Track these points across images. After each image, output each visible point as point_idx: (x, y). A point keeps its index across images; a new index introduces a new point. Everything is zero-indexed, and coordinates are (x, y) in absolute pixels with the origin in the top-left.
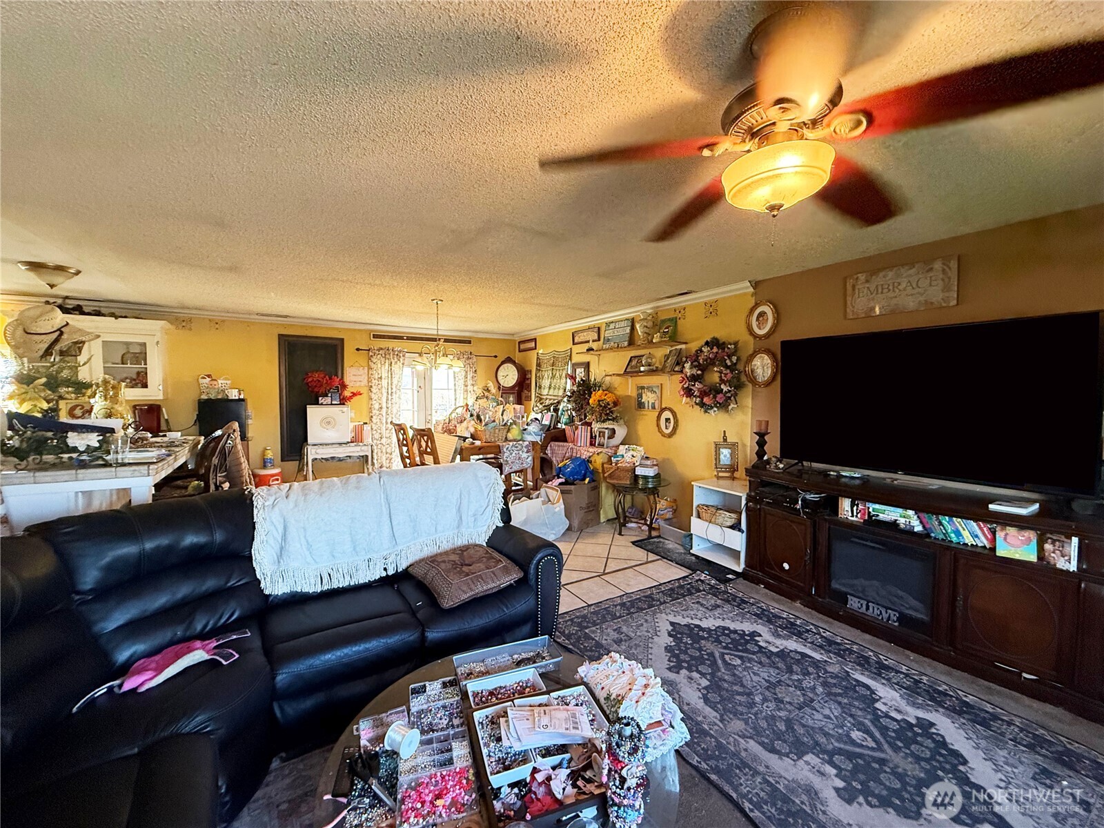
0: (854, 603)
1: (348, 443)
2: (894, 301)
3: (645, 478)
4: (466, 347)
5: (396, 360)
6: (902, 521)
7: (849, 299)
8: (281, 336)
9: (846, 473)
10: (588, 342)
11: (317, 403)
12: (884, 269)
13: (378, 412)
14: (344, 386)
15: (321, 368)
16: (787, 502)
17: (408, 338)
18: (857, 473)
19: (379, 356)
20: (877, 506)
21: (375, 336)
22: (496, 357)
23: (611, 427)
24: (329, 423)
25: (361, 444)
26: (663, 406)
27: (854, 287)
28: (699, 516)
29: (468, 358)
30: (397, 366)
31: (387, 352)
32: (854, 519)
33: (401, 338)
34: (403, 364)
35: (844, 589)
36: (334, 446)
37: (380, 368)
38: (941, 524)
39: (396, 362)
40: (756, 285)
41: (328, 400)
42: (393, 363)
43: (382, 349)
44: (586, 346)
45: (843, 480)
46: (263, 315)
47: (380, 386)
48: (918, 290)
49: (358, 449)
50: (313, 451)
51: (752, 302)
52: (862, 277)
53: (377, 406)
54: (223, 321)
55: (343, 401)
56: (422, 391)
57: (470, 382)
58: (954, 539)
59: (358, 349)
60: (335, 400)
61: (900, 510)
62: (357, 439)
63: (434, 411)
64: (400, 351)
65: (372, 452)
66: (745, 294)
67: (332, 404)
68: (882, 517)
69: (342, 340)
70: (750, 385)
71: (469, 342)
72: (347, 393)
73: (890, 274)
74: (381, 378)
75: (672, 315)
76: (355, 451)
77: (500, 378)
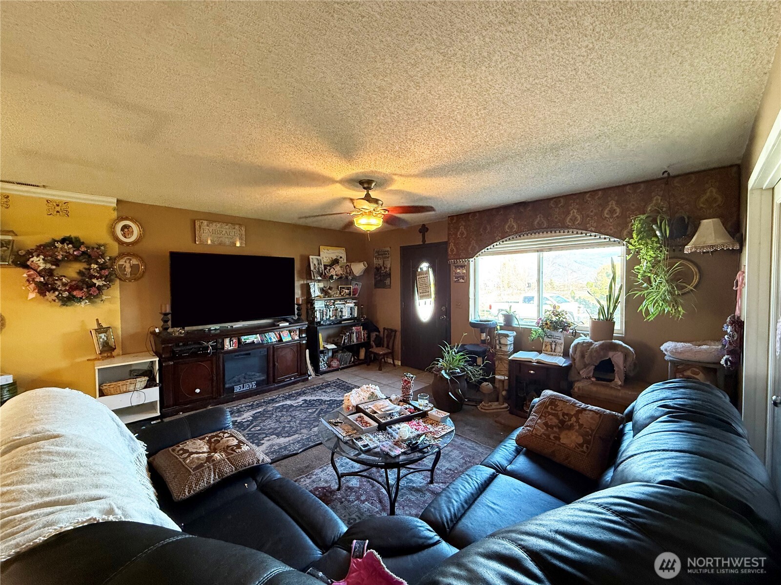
0: (237, 389)
2: (221, 239)
6: (255, 341)
7: (197, 232)
9: (213, 327)
12: (216, 222)
16: (201, 351)
18: (217, 326)
20: (246, 337)
27: (200, 227)
32: (232, 348)
35: (231, 385)
38: (266, 337)
40: (119, 202)
45: (212, 332)
48: (230, 236)
51: (114, 215)
52: (205, 223)
58: (270, 341)
61: (255, 336)
66: (109, 207)
68: (248, 341)
70: (118, 281)
73: (219, 225)
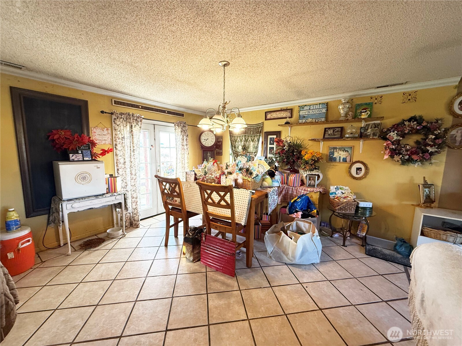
1: (104, 194)
3: (364, 209)
4: (180, 119)
5: (135, 124)
8: (14, 90)
10: (286, 118)
13: (123, 166)
14: (93, 144)
15: (66, 127)
17: (143, 107)
19: (121, 120)
21: (116, 102)
23: (317, 173)
24: (84, 178)
25: (115, 194)
26: (354, 160)
28: (422, 234)
29: (184, 126)
30: (136, 129)
31: (128, 118)
33: (137, 107)
34: (140, 128)
36: (90, 198)
37: (123, 130)
39: (135, 126)
41: (80, 157)
42: (133, 126)
43: (123, 114)
44: (284, 121)
47: (123, 144)
49: (113, 198)
50: (69, 206)
53: (122, 161)
55: (94, 158)
56: (153, 149)
57: (185, 143)
59: (102, 112)
60: (87, 156)
62: (111, 190)
63: (161, 163)
64: (138, 117)
65: (125, 199)
67: (84, 160)
69: (86, 102)
70: (447, 148)
71: (183, 115)
72: (97, 150)
74: (123, 138)
75: (368, 101)
76: (110, 200)
77: (202, 141)
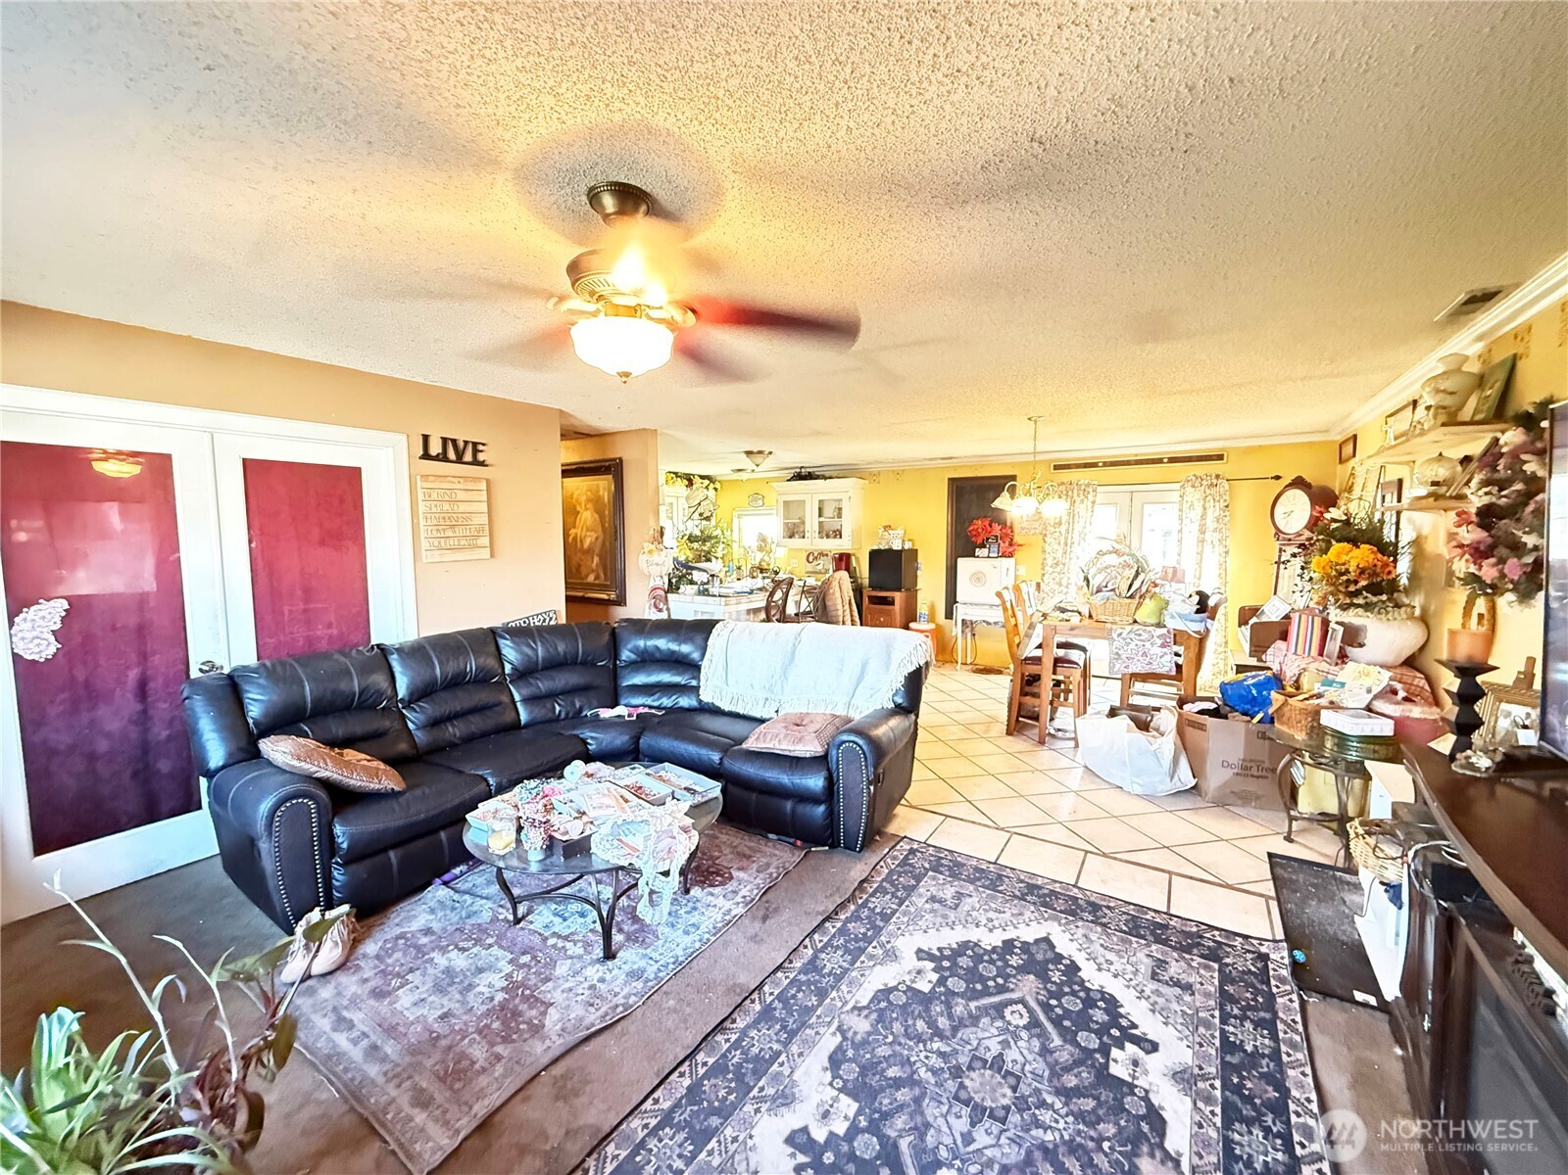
5: (1082, 497)
8: (952, 481)
11: (973, 555)
13: (1050, 570)
17: (1105, 464)
21: (1056, 467)
22: (1278, 478)
24: (979, 579)
29: (1212, 485)
30: (1083, 506)
31: (1069, 489)
33: (1094, 465)
34: (1092, 502)
36: (982, 607)
39: (1082, 501)
41: (984, 552)
42: (1078, 502)
43: (1063, 483)
46: (931, 459)
47: (1057, 534)
50: (963, 611)
53: (1050, 561)
54: (903, 471)
55: (1006, 553)
60: (993, 552)
64: (1088, 485)
67: (989, 557)
69: (1014, 478)
71: (1220, 457)
74: (1059, 523)
77: (1278, 517)
